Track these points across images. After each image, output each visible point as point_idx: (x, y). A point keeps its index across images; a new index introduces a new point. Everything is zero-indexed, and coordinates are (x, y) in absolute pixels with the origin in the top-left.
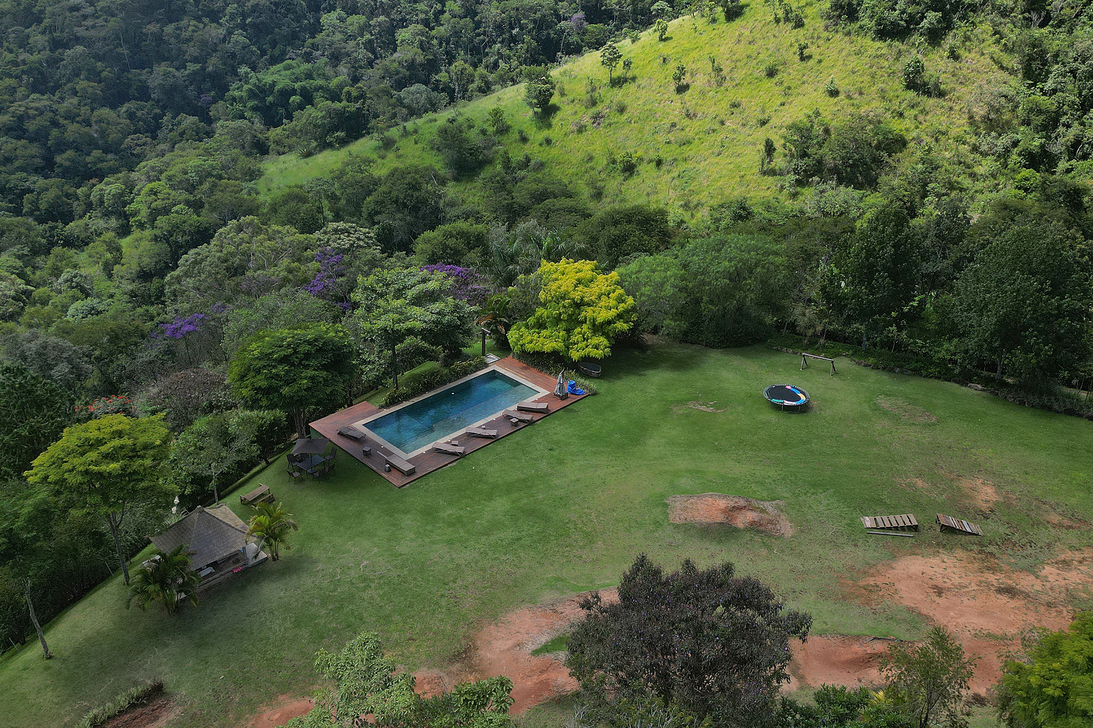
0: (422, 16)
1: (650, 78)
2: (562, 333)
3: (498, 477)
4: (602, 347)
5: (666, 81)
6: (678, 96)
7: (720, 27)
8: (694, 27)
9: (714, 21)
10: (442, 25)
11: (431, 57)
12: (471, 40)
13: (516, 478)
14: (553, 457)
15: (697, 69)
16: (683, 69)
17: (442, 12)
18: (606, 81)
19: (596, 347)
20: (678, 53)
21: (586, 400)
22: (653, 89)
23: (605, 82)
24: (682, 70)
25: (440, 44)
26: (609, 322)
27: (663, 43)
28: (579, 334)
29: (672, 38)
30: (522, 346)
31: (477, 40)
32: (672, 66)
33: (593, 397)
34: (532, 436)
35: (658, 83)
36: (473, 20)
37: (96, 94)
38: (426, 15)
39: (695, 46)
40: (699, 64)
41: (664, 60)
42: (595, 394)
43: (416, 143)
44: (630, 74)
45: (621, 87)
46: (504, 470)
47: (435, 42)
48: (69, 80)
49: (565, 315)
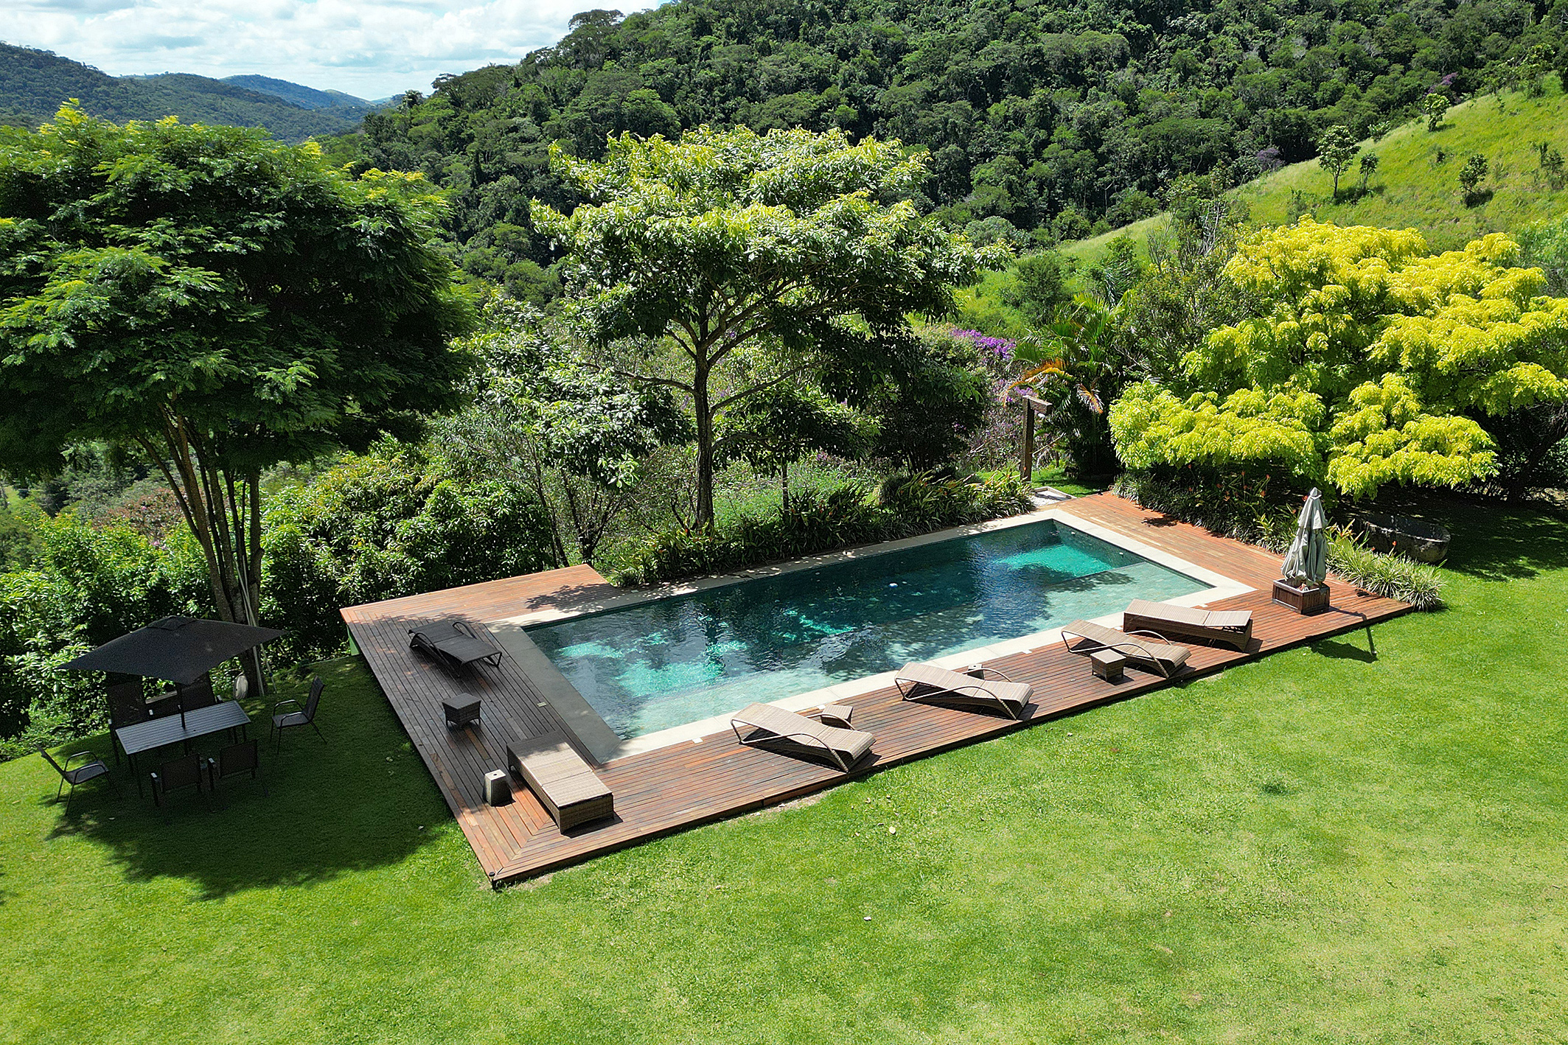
0: (1016, 147)
1: (1412, 187)
2: (1308, 399)
3: (1002, 889)
4: (1462, 446)
5: (1445, 188)
6: (1470, 211)
7: (1553, 101)
8: (1499, 104)
9: (1539, 92)
10: (1045, 161)
11: (1023, 205)
12: (1090, 185)
13: (1097, 904)
14: (1285, 822)
15: (1509, 166)
16: (1481, 162)
17: (1045, 143)
18: (1327, 193)
19: (1436, 445)
20: (1467, 144)
21: (1409, 623)
22: (1419, 201)
23: (1324, 196)
24: (1480, 165)
25: (1040, 188)
26: (1486, 364)
27: (1437, 133)
28: (1371, 401)
29: (1454, 125)
30: (1152, 444)
31: (1099, 183)
32: (1458, 165)
33: (1428, 618)
34: (1179, 727)
35: (1428, 193)
36: (1096, 153)
37: (521, 243)
38: (1022, 147)
39: (1504, 132)
40: (1512, 159)
41: (1441, 157)
42: (1435, 607)
43: (979, 295)
44: (1373, 182)
45: (1354, 202)
46: (1037, 860)
47: (1033, 184)
48: (489, 224)
49: (1322, 337)
